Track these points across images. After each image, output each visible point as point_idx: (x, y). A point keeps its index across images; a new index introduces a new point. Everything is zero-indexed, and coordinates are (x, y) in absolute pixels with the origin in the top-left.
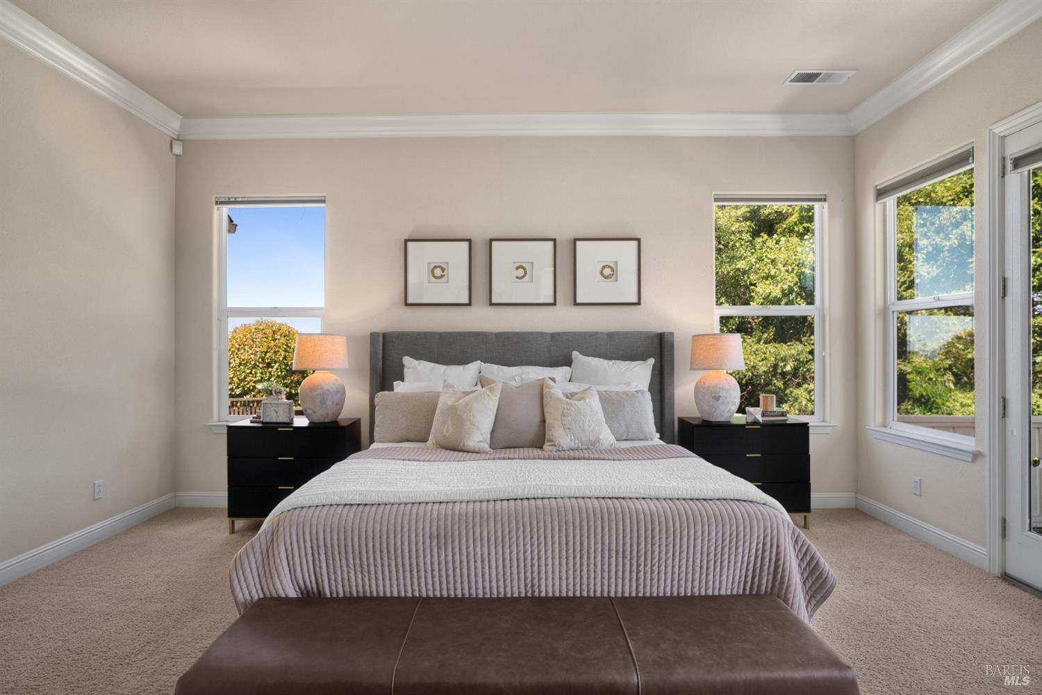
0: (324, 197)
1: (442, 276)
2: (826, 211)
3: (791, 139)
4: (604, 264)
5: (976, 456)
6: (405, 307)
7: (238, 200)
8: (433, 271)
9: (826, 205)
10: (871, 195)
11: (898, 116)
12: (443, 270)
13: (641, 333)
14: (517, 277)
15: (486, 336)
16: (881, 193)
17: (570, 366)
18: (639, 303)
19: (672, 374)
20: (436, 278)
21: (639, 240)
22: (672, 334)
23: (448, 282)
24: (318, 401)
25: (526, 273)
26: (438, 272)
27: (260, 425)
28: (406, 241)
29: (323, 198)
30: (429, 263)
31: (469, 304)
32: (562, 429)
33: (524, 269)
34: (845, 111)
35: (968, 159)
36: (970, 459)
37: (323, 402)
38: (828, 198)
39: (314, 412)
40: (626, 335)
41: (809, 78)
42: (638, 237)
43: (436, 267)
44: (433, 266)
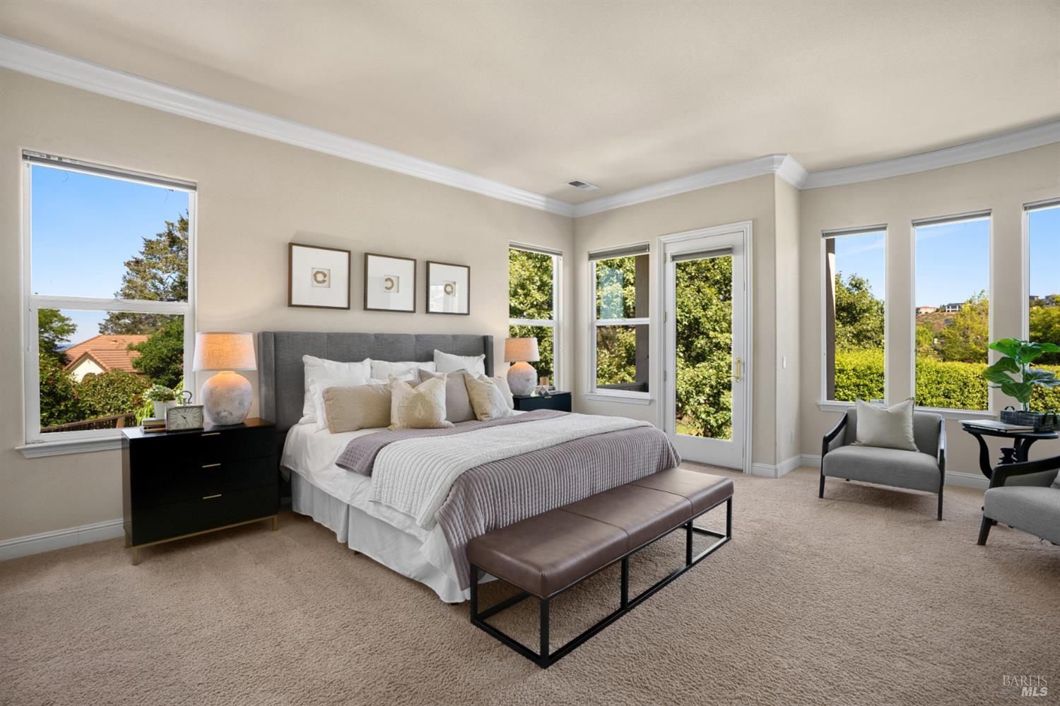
0: (195, 183)
1: (324, 281)
2: (561, 262)
3: (549, 213)
4: (447, 283)
5: (651, 401)
6: (288, 308)
7: (64, 161)
8: (315, 275)
9: (561, 258)
10: (586, 257)
11: (606, 216)
12: (325, 276)
13: (472, 336)
14: (386, 288)
15: (367, 337)
16: (592, 257)
17: (432, 360)
18: (468, 314)
19: (493, 365)
20: (318, 282)
21: (469, 268)
22: (492, 337)
23: (329, 287)
24: (237, 402)
25: (393, 285)
26: (320, 277)
27: (165, 434)
28: (291, 245)
29: (194, 185)
30: (313, 268)
31: (348, 308)
32: (490, 405)
33: (392, 282)
34: (574, 204)
35: (646, 249)
36: (648, 403)
37: (241, 404)
38: (563, 254)
39: (231, 414)
40: (465, 337)
41: (576, 184)
42: (468, 265)
43: (318, 272)
44: (315, 271)
